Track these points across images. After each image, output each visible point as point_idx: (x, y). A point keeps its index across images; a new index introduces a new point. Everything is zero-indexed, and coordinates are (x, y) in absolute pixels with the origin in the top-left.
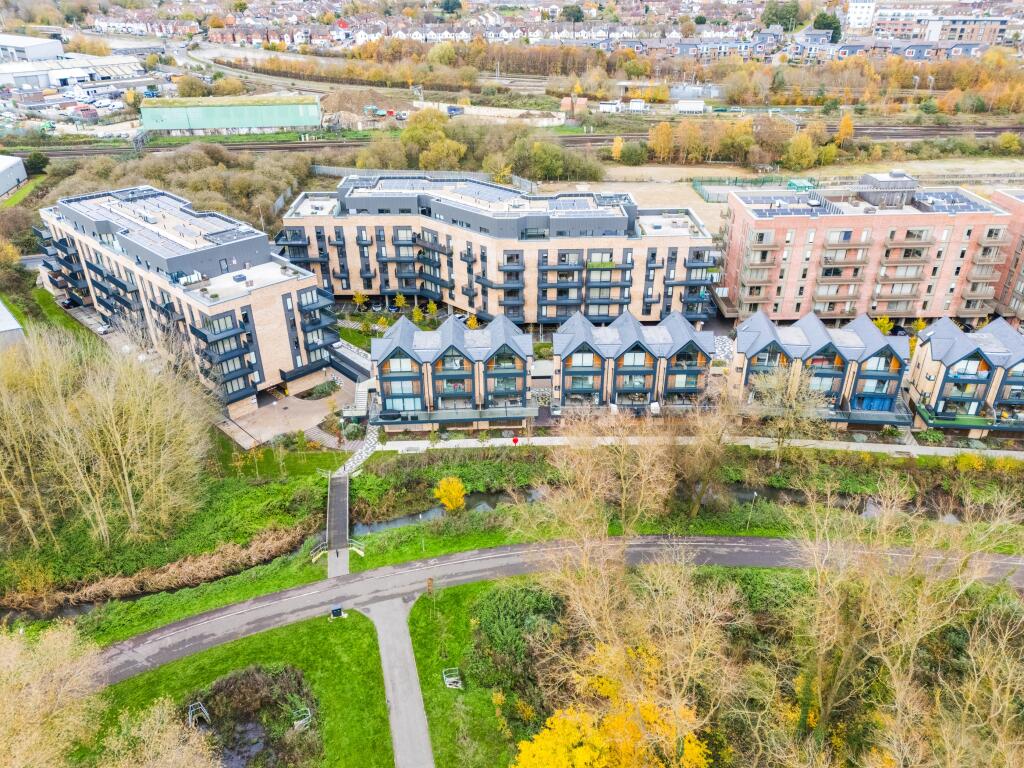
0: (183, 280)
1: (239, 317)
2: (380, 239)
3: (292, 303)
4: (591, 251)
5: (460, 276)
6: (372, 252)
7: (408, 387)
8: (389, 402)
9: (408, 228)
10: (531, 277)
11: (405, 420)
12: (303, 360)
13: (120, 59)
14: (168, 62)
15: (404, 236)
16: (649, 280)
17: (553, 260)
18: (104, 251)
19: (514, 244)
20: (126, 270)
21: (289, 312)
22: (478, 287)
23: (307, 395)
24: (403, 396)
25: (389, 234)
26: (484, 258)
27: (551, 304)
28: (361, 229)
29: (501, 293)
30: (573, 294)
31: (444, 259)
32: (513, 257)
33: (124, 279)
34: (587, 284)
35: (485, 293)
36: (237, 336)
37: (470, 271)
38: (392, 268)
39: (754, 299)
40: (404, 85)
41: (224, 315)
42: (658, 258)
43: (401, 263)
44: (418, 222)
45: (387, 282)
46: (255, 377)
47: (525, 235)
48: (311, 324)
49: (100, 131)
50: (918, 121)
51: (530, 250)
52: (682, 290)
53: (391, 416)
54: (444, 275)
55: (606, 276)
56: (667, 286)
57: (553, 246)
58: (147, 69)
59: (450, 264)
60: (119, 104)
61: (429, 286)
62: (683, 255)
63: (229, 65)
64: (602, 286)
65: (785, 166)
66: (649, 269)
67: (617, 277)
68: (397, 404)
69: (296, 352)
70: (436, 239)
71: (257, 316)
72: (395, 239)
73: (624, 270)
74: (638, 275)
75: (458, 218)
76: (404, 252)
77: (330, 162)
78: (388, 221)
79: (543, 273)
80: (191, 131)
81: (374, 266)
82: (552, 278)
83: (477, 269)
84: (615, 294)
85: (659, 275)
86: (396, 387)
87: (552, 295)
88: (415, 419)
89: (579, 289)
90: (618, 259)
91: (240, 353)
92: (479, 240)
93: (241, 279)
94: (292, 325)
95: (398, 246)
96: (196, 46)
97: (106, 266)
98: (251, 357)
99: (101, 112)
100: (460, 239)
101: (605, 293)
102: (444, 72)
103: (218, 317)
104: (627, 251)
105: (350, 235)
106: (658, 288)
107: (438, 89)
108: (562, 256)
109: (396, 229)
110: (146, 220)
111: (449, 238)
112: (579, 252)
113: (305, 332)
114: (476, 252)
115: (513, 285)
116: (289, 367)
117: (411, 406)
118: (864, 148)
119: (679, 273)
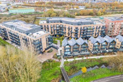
0: (29, 34)
1: (40, 40)
2: (54, 27)
3: (47, 37)
4: (88, 27)
5: (67, 31)
6: (53, 29)
7: (68, 50)
8: (65, 53)
9: (58, 25)
10: (79, 31)
11: (69, 56)
12: (48, 46)
13: (3, 4)
14: (10, 5)
15: (58, 26)
16: (96, 31)
17: (82, 28)
18: (12, 30)
19: (77, 26)
20: (16, 33)
21: (46, 39)
22: (70, 33)
23: (48, 52)
24: (68, 52)
25: (55, 26)
26: (72, 28)
27: (82, 35)
28: (51, 25)
29: (74, 34)
30: (85, 33)
31: (64, 29)
32: (77, 28)
33: (16, 34)
34: (87, 32)
35: (71, 34)
36: (39, 44)
37: (69, 31)
38: (56, 31)
39: (111, 33)
40: (43, 7)
41: (37, 40)
42: (98, 27)
43: (57, 30)
44: (60, 24)
45: (55, 33)
46: (42, 50)
47: (78, 25)
48: (49, 41)
49: (3, 13)
50: (110, 10)
51: (79, 27)
52: (101, 32)
53: (66, 55)
54: (64, 31)
55: (90, 30)
56: (99, 31)
57: (83, 26)
58: (7, 5)
59: (65, 30)
60: (5, 10)
61: (61, 33)
62: (101, 27)
63: (19, 5)
64: (89, 32)
65: (98, 15)
66: (96, 29)
67: (92, 30)
68: (66, 53)
69: (47, 45)
70: (63, 26)
71: (42, 40)
72: (56, 26)
73: (93, 29)
74: (95, 30)
75: (67, 23)
76: (58, 28)
77: (38, 17)
78: (55, 24)
79: (81, 30)
80: (16, 13)
81: (53, 31)
82: (82, 31)
83: (70, 30)
84: (91, 33)
85: (98, 30)
86: (67, 50)
87: (82, 34)
88: (70, 55)
89: (86, 32)
90: (92, 28)
91: (39, 46)
92: (71, 26)
93: (38, 34)
94: (47, 40)
95: (56, 28)
96: (13, 3)
97: (12, 32)
98: (41, 47)
99: (2, 11)
100: (67, 26)
101: (90, 33)
102: (49, 5)
103: (36, 40)
104: (93, 26)
105: (49, 26)
106: (97, 32)
107: (48, 7)
108: (84, 28)
109: (56, 25)
110: (19, 25)
111: (65, 26)
112: (87, 27)
113: (48, 42)
114: (70, 28)
115: (76, 32)
116: (46, 48)
117: (69, 53)
118: (106, 13)
119: (100, 30)
